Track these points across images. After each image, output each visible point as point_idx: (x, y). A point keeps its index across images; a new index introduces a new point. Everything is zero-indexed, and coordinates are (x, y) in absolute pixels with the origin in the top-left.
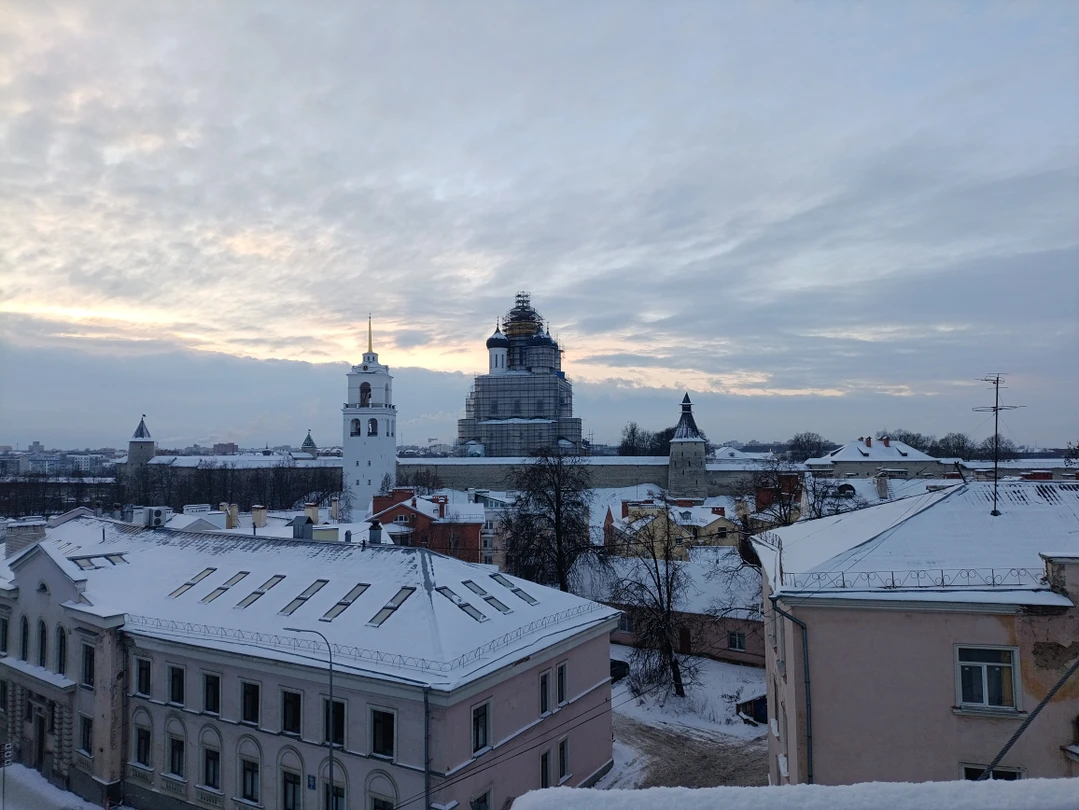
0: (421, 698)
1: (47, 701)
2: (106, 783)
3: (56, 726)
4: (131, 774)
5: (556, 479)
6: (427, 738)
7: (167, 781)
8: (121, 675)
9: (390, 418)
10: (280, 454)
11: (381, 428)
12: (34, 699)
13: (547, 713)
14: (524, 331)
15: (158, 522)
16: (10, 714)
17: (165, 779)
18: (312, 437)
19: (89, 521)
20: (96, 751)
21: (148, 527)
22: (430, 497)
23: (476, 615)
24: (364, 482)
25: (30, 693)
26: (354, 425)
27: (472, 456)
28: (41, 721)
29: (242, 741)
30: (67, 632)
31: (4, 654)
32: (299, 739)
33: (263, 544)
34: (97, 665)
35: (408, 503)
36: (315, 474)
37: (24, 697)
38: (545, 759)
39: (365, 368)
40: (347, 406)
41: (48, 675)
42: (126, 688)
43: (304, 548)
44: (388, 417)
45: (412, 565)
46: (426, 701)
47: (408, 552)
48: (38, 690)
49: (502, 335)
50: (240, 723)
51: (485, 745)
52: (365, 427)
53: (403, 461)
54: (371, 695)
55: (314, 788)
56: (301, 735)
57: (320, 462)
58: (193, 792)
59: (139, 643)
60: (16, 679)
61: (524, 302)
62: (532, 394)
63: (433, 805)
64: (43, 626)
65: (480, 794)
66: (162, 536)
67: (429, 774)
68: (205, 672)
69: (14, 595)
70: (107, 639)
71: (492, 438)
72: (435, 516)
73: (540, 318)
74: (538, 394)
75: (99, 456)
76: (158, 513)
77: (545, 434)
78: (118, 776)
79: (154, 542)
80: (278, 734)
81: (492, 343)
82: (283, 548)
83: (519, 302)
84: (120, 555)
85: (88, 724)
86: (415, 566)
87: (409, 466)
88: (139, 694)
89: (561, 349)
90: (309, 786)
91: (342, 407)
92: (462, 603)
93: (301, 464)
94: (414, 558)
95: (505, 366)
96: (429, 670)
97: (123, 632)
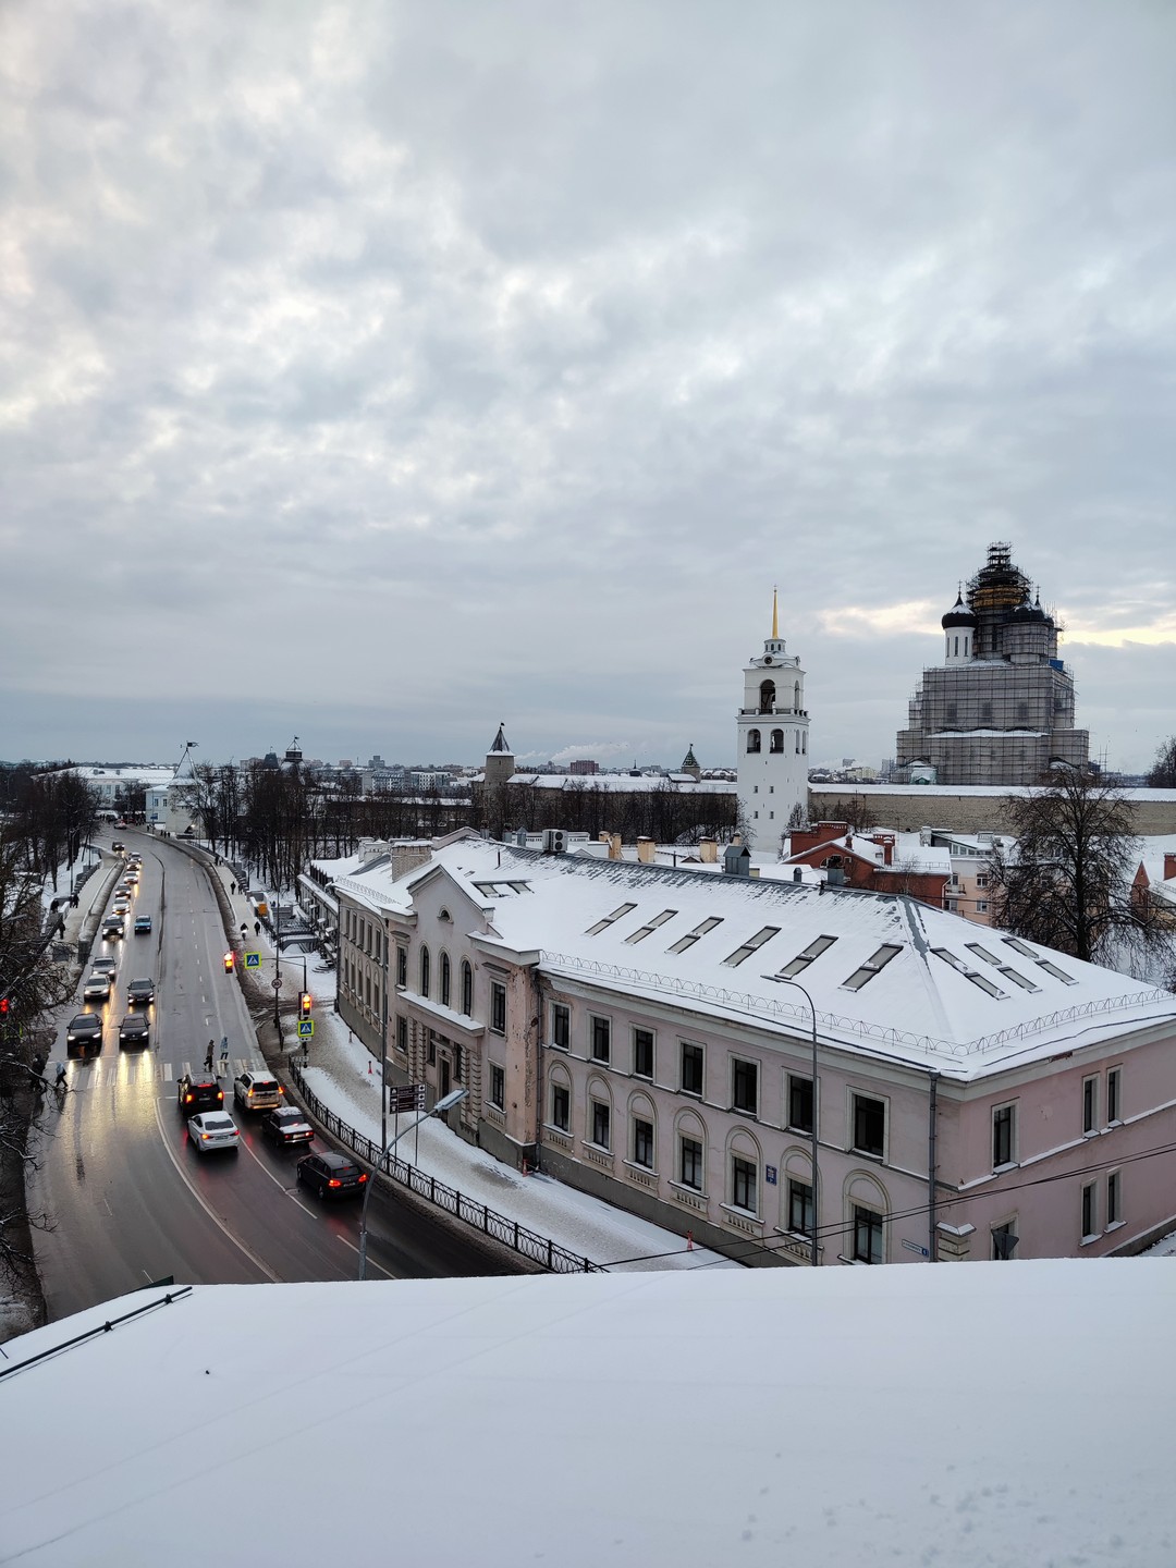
0: (927, 1087)
1: (452, 1044)
2: (522, 1144)
3: (463, 1073)
4: (548, 1138)
5: (1078, 814)
6: (933, 1138)
7: (590, 1151)
8: (535, 1022)
9: (801, 729)
10: (649, 776)
11: (789, 743)
12: (438, 1041)
13: (1092, 1133)
14: (1000, 601)
15: (559, 846)
16: (411, 1055)
17: (586, 1148)
18: (694, 755)
19: (476, 844)
20: (508, 1106)
21: (547, 852)
22: (871, 836)
23: (990, 990)
24: (764, 815)
25: (432, 1033)
26: (752, 739)
27: (917, 783)
28: (445, 1066)
29: (681, 1114)
30: (473, 968)
31: (403, 987)
32: (755, 1120)
33: (688, 879)
34: (508, 1008)
35: (841, 842)
36: (704, 802)
37: (426, 1038)
38: (1088, 1192)
39: (768, 660)
40: (743, 712)
41: (452, 1014)
42: (541, 1037)
43: (742, 886)
44: (797, 727)
45: (892, 917)
46: (933, 1090)
47: (886, 899)
48: (441, 1030)
49: (965, 609)
50: (678, 1093)
51: (1008, 1161)
52: (767, 741)
53: (817, 788)
54: (854, 1076)
55: (774, 1182)
56: (758, 1115)
57: (706, 787)
58: (620, 1168)
59: (556, 986)
60: (417, 1017)
61: (1001, 557)
62: (1010, 694)
63: (940, 1225)
64: (445, 958)
65: (1002, 1223)
66: (566, 864)
67: (935, 1184)
68: (635, 1026)
69: (412, 922)
70: (521, 978)
71: (947, 757)
72: (879, 861)
73: (1026, 581)
74: (1021, 693)
75: (446, 774)
76: (559, 836)
77: (1030, 752)
78: (533, 1137)
79: (557, 870)
80: (728, 1111)
81: (950, 621)
82: (715, 885)
83: (993, 558)
84: (523, 882)
85: (498, 1075)
86: (898, 918)
87: (825, 794)
88: (555, 1045)
89: (1059, 626)
90: (768, 1179)
91: (738, 713)
92: (969, 971)
93: (685, 789)
94: (894, 909)
95: (970, 653)
96: (936, 1052)
97: (538, 971)
